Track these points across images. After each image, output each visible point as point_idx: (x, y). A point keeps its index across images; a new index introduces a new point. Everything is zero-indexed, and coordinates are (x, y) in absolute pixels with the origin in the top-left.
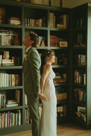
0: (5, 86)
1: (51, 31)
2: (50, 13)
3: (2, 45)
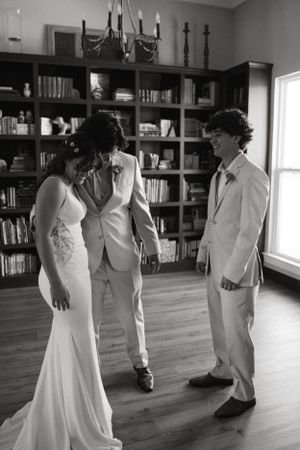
1: (187, 111)
2: (186, 80)
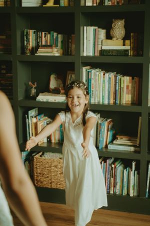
0: (106, 102)
3: (106, 4)
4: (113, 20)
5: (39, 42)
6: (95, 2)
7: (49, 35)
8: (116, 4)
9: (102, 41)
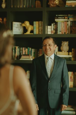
3: (59, 33)
4: (62, 42)
5: (21, 53)
6: (52, 32)
7: (27, 49)
8: (64, 33)
9: (57, 52)
